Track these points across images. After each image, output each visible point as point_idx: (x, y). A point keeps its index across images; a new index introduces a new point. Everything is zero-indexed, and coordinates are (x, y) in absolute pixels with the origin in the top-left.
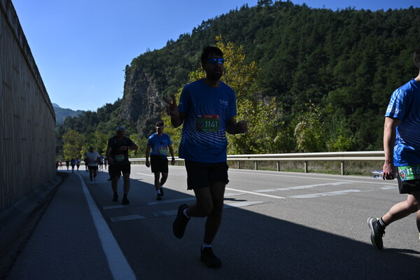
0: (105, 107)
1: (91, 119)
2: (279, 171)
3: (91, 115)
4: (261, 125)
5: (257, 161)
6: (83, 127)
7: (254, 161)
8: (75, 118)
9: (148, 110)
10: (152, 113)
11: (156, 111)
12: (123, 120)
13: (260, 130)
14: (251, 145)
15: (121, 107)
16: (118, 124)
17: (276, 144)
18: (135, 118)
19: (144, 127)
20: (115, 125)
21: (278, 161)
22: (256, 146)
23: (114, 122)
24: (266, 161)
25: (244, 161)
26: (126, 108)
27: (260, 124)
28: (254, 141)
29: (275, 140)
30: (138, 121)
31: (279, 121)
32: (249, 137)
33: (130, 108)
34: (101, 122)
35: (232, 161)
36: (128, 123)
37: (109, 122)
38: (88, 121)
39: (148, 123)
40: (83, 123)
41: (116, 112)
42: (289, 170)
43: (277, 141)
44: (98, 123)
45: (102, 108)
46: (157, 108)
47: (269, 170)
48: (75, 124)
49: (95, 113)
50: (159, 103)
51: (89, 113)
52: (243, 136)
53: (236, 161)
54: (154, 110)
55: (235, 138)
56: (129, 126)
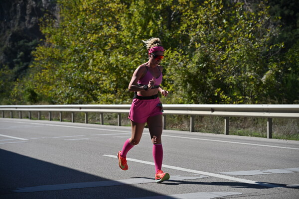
2: (270, 137)
4: (238, 49)
5: (227, 117)
7: (222, 117)
9: (15, 12)
10: (23, 19)
11: (32, 15)
13: (235, 58)
14: (216, 87)
17: (264, 87)
19: (7, 44)
21: (270, 119)
22: (226, 89)
24: (246, 118)
25: (201, 116)
27: (236, 46)
28: (223, 79)
29: (264, 79)
31: (272, 41)
32: (214, 71)
35: (180, 115)
39: (15, 37)
42: (288, 136)
43: (268, 80)
47: (251, 135)
52: (201, 69)
53: (187, 116)
54: (28, 12)
55: (187, 72)
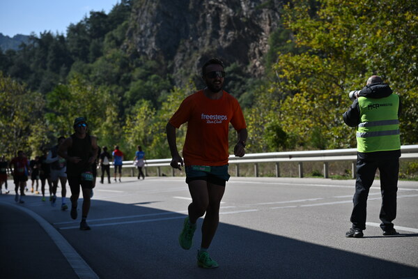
0: (88, 21)
1: (51, 54)
3: (52, 45)
6: (33, 77)
8: (11, 53)
9: (204, 25)
10: (215, 35)
11: (228, 28)
12: (136, 55)
15: (130, 21)
16: (124, 65)
18: (168, 49)
19: (196, 72)
20: (116, 70)
23: (112, 60)
26: (144, 21)
30: (178, 57)
33: (155, 21)
34: (78, 63)
36: (151, 63)
37: (100, 61)
38: (44, 59)
40: (32, 66)
41: (116, 33)
44: (69, 64)
45: (79, 25)
46: (229, 19)
48: (12, 69)
49: (62, 37)
50: (235, 5)
51: (47, 37)
54: (222, 24)
56: (152, 70)
